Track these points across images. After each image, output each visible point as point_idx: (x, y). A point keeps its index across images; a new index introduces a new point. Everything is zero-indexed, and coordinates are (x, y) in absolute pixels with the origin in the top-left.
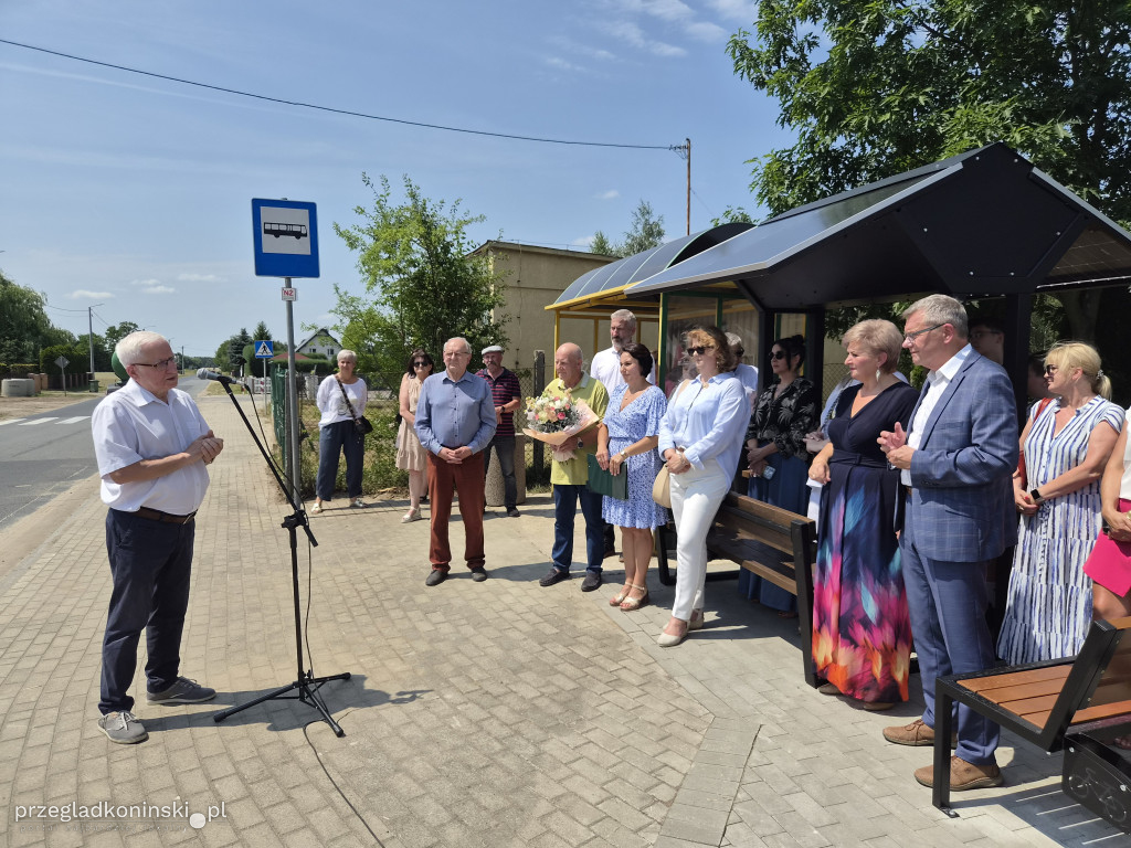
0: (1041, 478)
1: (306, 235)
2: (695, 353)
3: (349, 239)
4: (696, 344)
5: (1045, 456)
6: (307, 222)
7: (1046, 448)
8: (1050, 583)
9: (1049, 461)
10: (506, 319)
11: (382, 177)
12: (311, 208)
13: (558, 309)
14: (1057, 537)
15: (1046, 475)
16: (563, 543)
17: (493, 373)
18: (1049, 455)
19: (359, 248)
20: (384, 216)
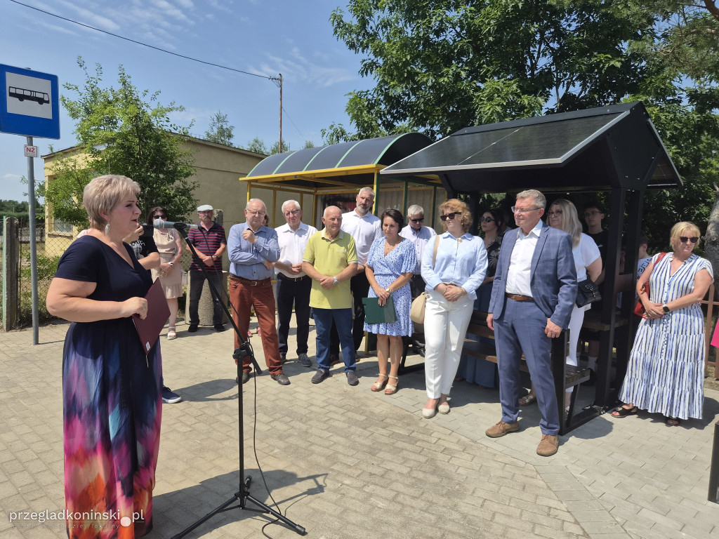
0: (664, 299)
1: (48, 102)
2: (448, 218)
3: (72, 110)
4: (448, 211)
5: (666, 286)
6: (49, 91)
7: (667, 281)
8: (667, 359)
9: (669, 289)
10: (196, 185)
11: (97, 64)
12: (53, 79)
13: (250, 181)
14: (672, 333)
15: (667, 297)
16: (324, 350)
17: (206, 225)
18: (669, 286)
19: (80, 119)
20: (94, 94)
